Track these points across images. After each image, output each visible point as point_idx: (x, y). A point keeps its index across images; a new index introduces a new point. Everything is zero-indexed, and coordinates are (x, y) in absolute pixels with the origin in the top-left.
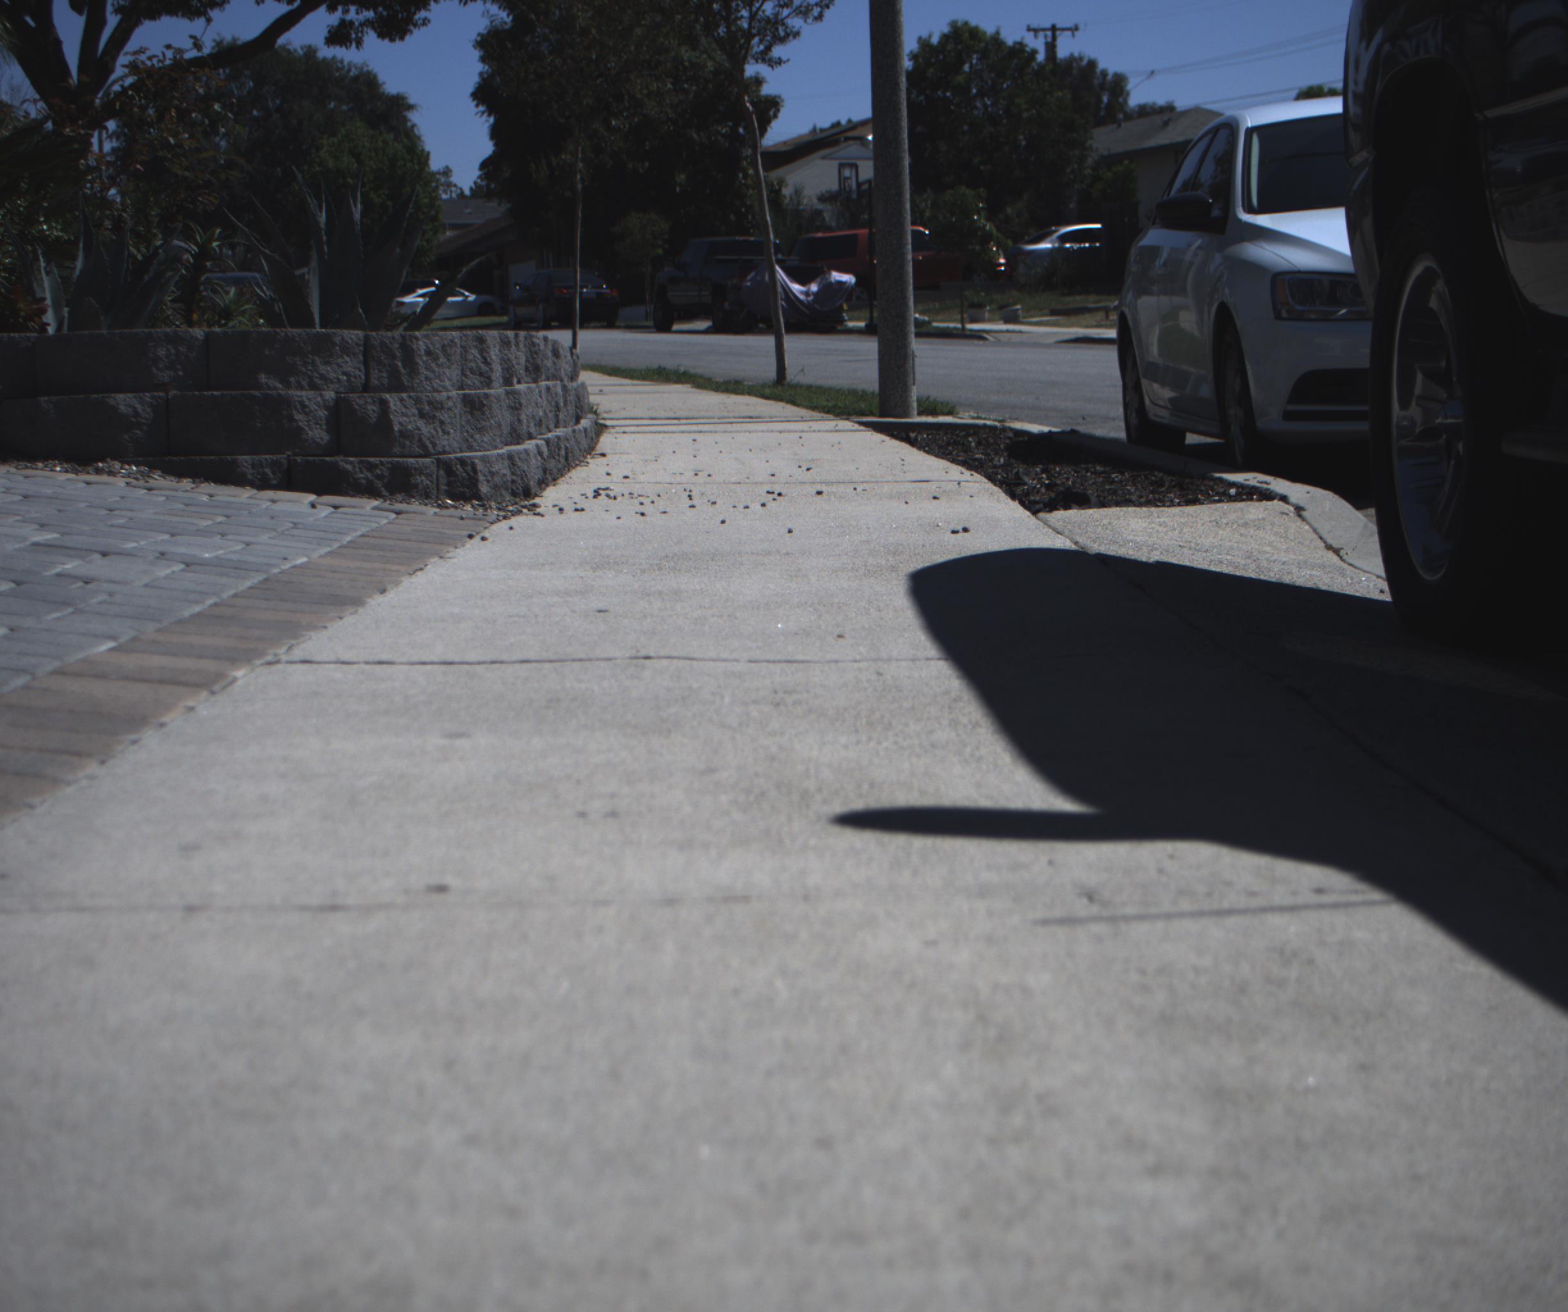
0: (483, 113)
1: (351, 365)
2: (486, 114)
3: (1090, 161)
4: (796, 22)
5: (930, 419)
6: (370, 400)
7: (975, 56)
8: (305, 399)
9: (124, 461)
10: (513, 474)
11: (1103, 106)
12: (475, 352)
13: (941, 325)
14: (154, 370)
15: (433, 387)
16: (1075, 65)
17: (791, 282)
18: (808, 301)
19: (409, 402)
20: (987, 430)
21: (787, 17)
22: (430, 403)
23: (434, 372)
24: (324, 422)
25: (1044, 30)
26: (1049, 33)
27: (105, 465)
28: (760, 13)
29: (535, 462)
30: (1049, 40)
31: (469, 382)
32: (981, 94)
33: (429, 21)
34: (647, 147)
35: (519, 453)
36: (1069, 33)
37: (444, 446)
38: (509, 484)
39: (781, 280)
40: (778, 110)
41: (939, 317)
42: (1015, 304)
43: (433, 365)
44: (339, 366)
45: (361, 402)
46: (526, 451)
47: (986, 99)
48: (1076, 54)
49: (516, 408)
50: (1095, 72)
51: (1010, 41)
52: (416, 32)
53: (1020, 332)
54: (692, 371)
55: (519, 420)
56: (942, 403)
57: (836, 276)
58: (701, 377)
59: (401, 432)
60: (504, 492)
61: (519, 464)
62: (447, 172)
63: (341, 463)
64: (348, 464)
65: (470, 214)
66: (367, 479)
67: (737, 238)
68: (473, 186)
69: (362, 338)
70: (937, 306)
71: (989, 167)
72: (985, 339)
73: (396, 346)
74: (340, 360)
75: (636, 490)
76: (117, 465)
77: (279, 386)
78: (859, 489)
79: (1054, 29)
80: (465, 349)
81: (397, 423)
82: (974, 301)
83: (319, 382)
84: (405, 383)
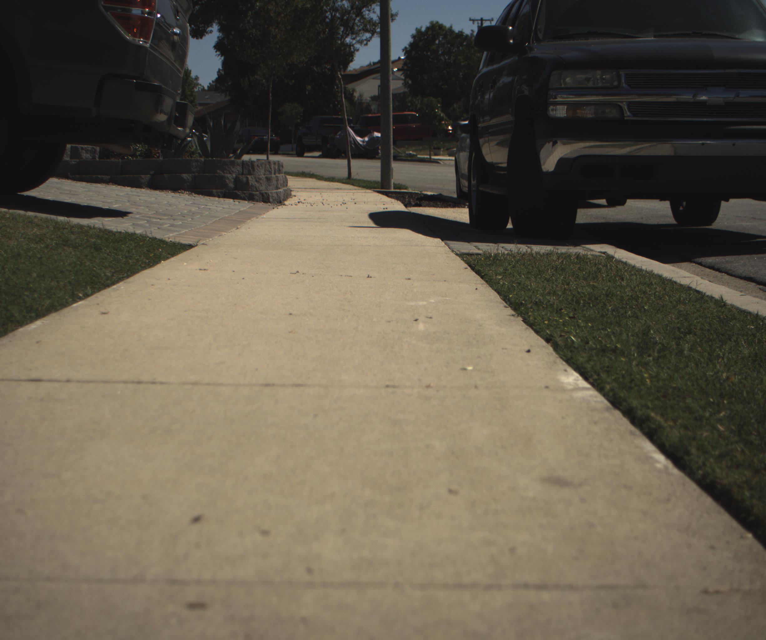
0: (219, 55)
1: (239, 168)
5: (398, 190)
6: (244, 177)
7: (441, 37)
8: (228, 176)
9: (185, 191)
10: (277, 197)
12: (268, 166)
13: (421, 156)
14: (192, 168)
15: (258, 174)
17: (357, 136)
18: (363, 145)
19: (253, 178)
21: (355, 44)
22: (258, 178)
24: (233, 182)
25: (477, 20)
26: (480, 22)
27: (181, 191)
28: (345, 42)
29: (282, 194)
30: (480, 25)
31: (266, 173)
32: (443, 54)
35: (279, 192)
37: (261, 189)
38: (277, 199)
39: (353, 137)
41: (421, 153)
43: (258, 169)
44: (236, 168)
45: (242, 177)
46: (280, 192)
47: (446, 56)
49: (277, 180)
51: (457, 31)
54: (316, 174)
55: (278, 184)
56: (402, 186)
57: (376, 134)
58: (319, 176)
59: (251, 185)
60: (275, 201)
61: (279, 195)
63: (237, 192)
64: (239, 193)
65: (208, 98)
66: (243, 196)
67: (333, 116)
68: (209, 85)
69: (242, 162)
70: (421, 148)
71: (446, 87)
72: (439, 163)
73: (250, 164)
74: (236, 167)
75: (309, 202)
76: (183, 191)
77: (222, 173)
78: (366, 203)
79: (482, 20)
80: (265, 165)
81: (251, 183)
82: (436, 146)
83: (231, 172)
84: (252, 173)
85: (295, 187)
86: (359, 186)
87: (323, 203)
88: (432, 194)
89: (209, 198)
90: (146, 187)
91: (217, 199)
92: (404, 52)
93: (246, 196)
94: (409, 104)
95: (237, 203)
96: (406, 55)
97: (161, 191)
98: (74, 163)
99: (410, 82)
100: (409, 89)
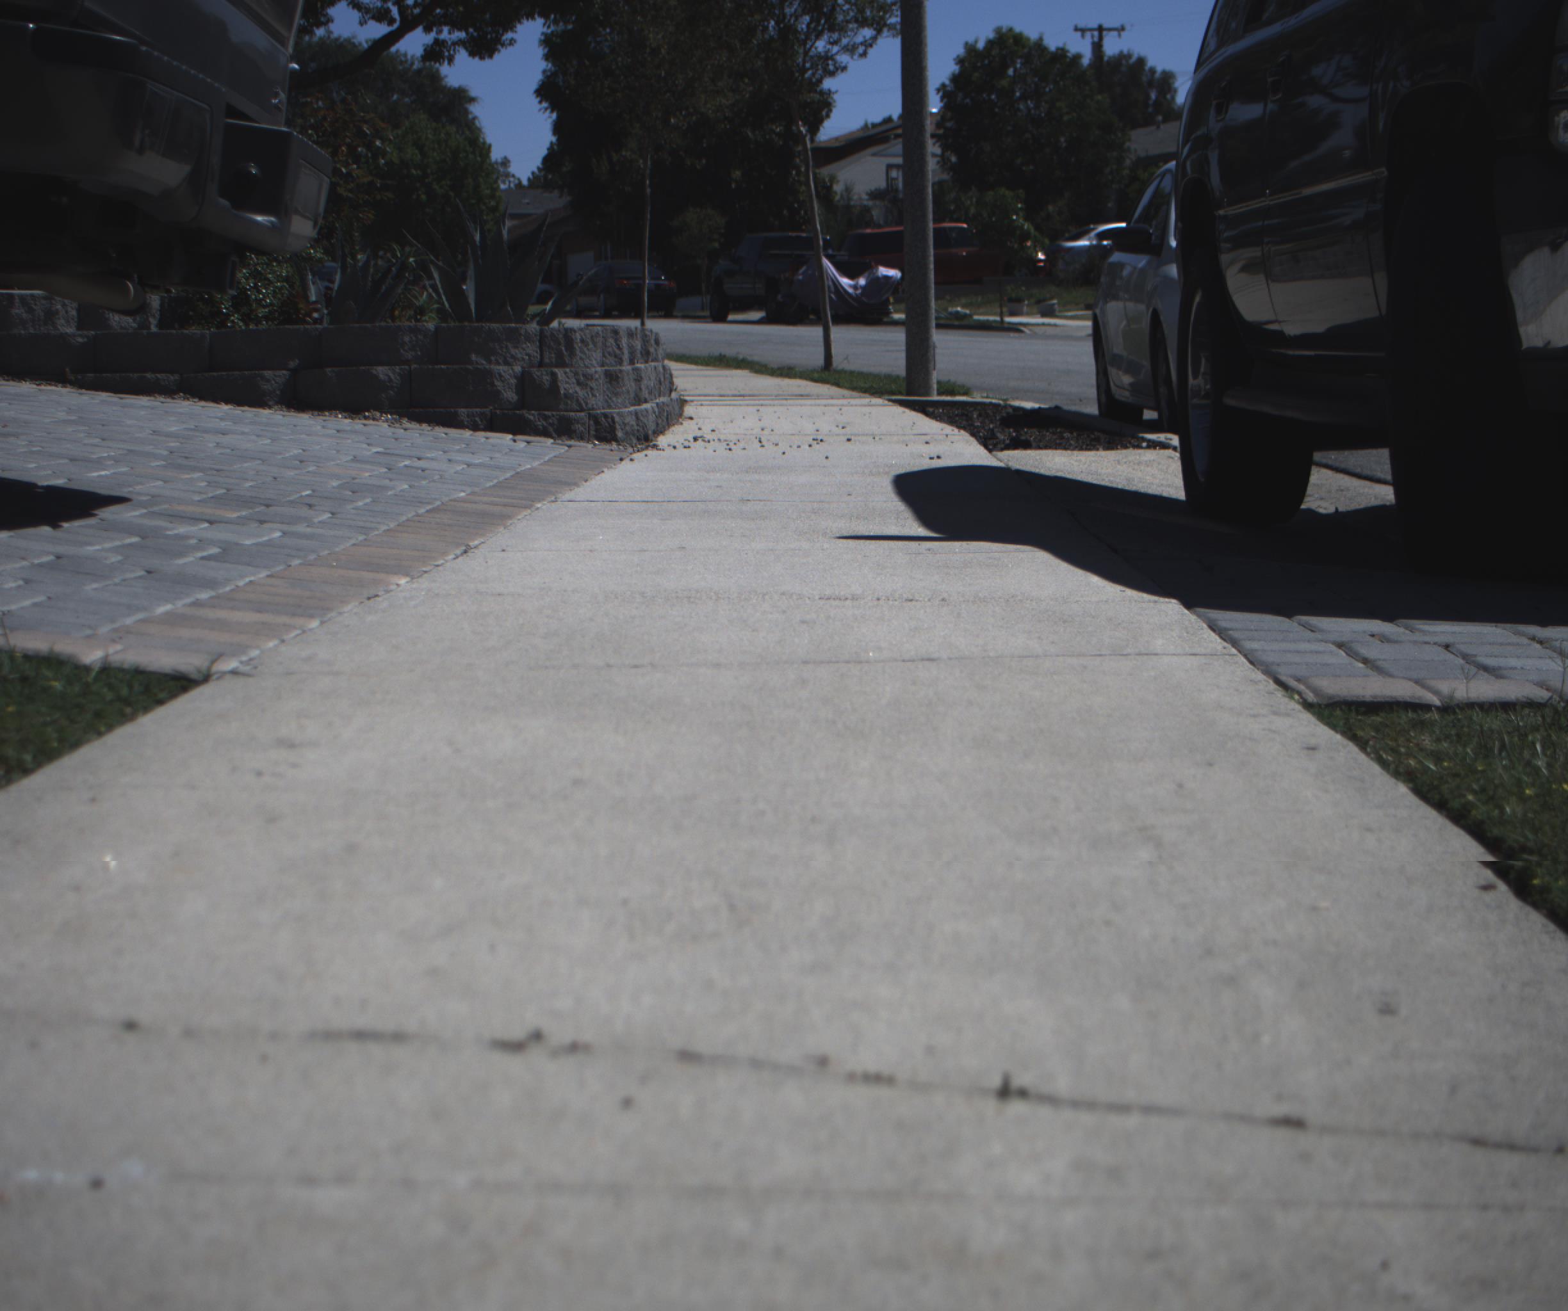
0: (546, 109)
1: (532, 349)
2: (549, 111)
3: (1128, 162)
4: (843, 58)
5: (949, 398)
6: (544, 373)
7: (1019, 61)
8: (502, 372)
9: (382, 412)
10: (638, 425)
11: (1151, 102)
12: (611, 341)
13: (982, 318)
14: (402, 351)
15: (585, 364)
16: (1124, 62)
17: (840, 276)
18: (856, 294)
19: (571, 375)
20: (991, 407)
21: (837, 53)
22: (584, 375)
23: (585, 354)
24: (514, 387)
25: (1091, 30)
26: (1096, 33)
27: (370, 414)
28: (813, 49)
29: (652, 417)
30: (1096, 39)
31: (607, 361)
32: (1024, 97)
33: (515, 41)
34: (705, 145)
35: (641, 411)
36: (1115, 33)
37: (593, 405)
38: (636, 432)
39: (832, 276)
40: (831, 111)
41: (981, 310)
42: (1052, 298)
43: (585, 349)
44: (524, 349)
45: (539, 374)
46: (646, 410)
47: (1029, 102)
48: (1125, 52)
49: (638, 380)
50: (1144, 70)
51: (1052, 48)
52: (503, 50)
53: (1055, 325)
54: (749, 358)
55: (640, 389)
56: (959, 386)
57: (883, 271)
58: (758, 363)
59: (565, 394)
60: (632, 436)
61: (642, 418)
62: (505, 162)
63: (527, 415)
64: (531, 416)
65: (528, 204)
66: (543, 426)
67: (790, 234)
68: (531, 177)
69: (538, 331)
70: (980, 299)
71: (1031, 167)
72: (1021, 331)
73: (561, 336)
74: (524, 346)
75: (722, 437)
76: (378, 414)
77: (484, 362)
78: (877, 438)
79: (1100, 29)
80: (605, 339)
81: (563, 388)
82: (1014, 295)
83: (511, 360)
84: (567, 361)
85: (698, 392)
86: (853, 389)
87: (760, 442)
88: (1036, 406)
89: (446, 434)
90: (277, 403)
91: (467, 433)
92: (941, 94)
93: (552, 425)
94: (952, 208)
95: (522, 445)
96: (945, 100)
97: (316, 413)
98: (80, 340)
99: (954, 159)
100: (951, 174)
